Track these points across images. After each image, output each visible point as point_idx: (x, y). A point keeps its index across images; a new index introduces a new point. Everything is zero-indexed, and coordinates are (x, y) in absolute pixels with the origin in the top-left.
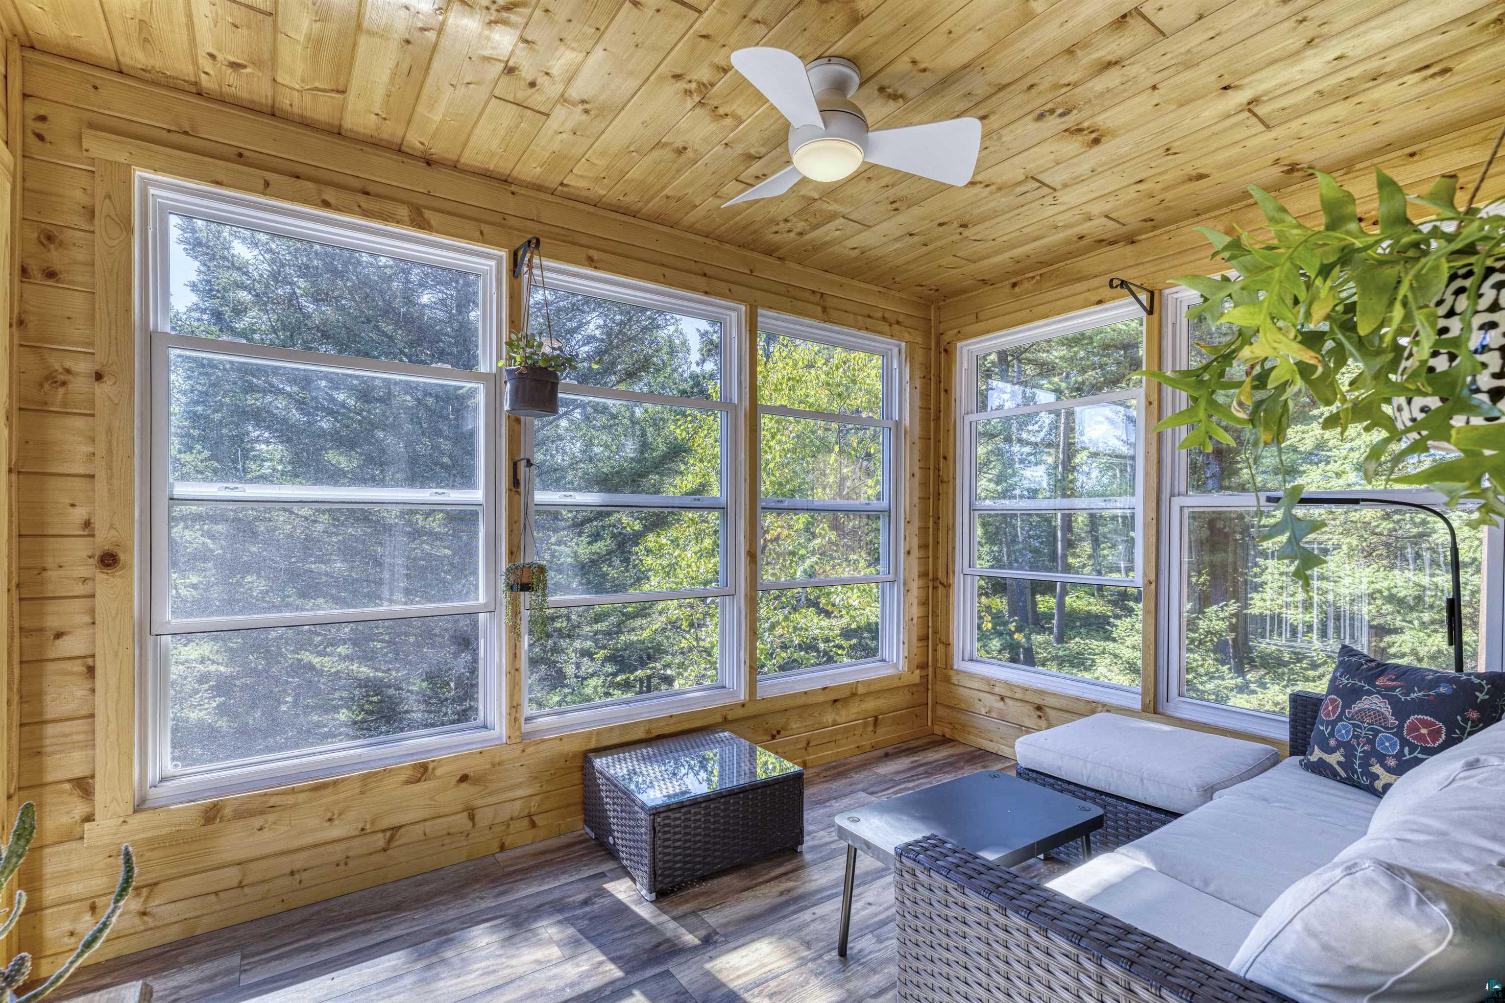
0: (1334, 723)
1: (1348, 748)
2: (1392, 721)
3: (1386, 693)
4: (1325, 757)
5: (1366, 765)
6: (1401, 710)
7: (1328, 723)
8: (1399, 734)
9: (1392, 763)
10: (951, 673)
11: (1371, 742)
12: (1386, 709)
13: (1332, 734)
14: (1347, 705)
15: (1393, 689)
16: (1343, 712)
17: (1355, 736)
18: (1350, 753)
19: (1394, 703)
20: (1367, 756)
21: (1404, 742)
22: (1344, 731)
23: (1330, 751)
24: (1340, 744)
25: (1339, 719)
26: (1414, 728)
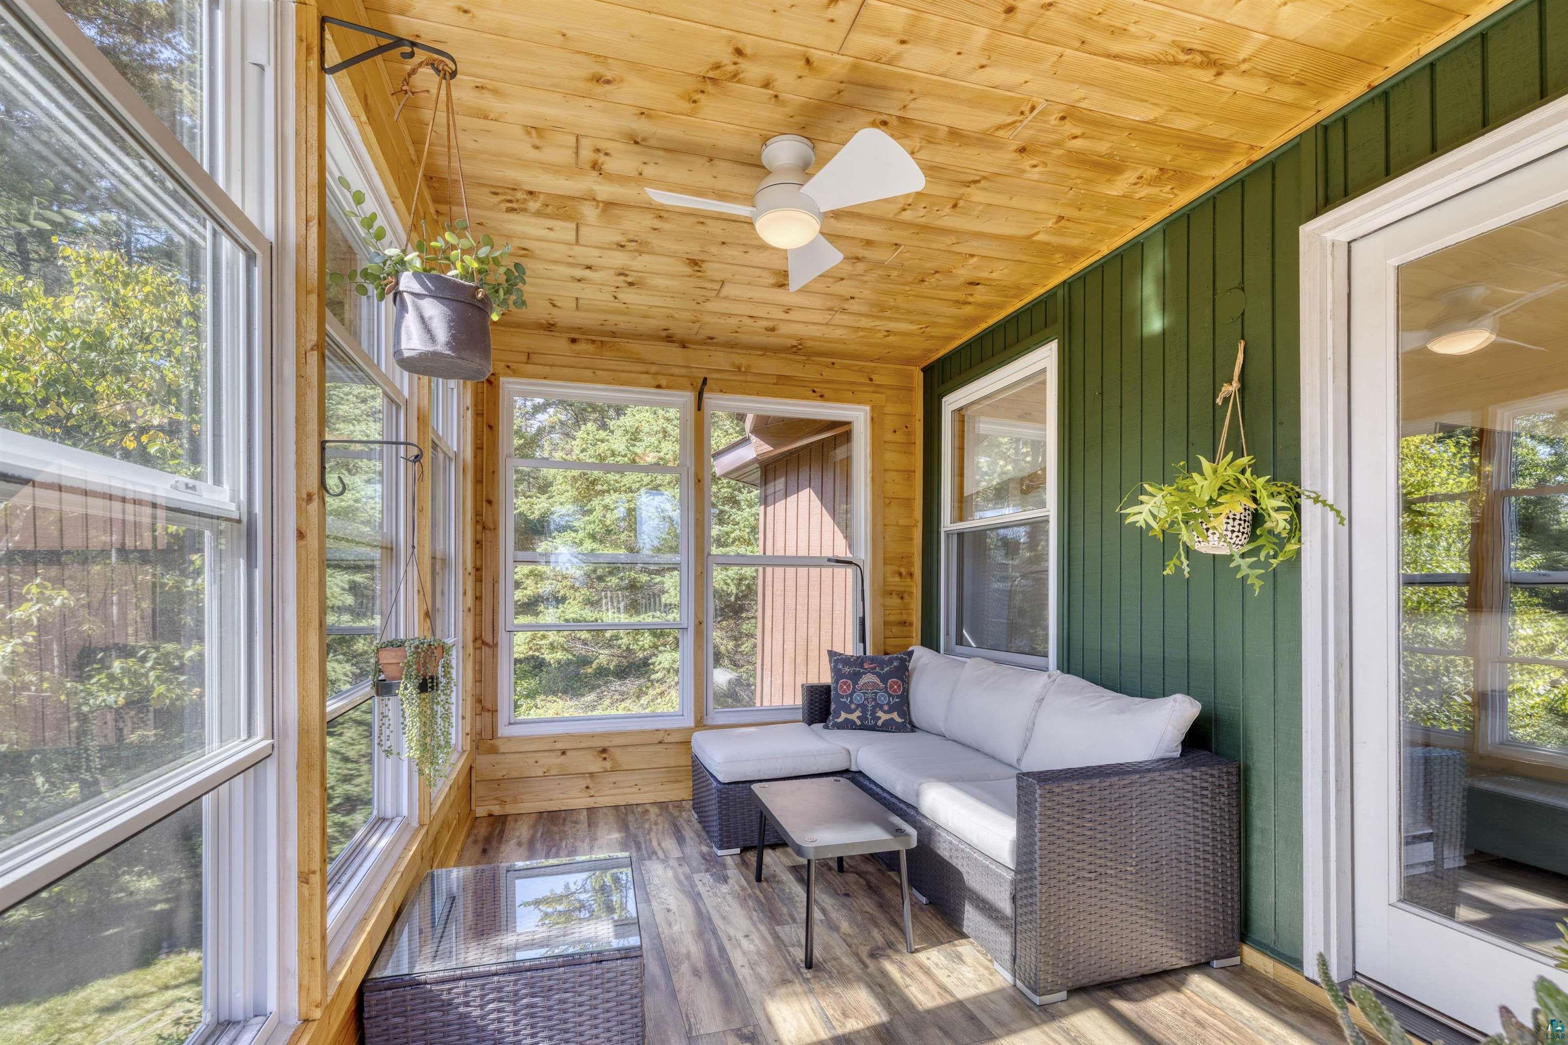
0: (851, 695)
1: (863, 707)
2: (882, 685)
3: (872, 671)
4: (850, 717)
5: (874, 712)
6: (884, 678)
7: (847, 696)
8: (886, 692)
9: (886, 708)
10: (497, 742)
11: (874, 700)
12: (876, 680)
13: (851, 702)
14: (855, 683)
15: (874, 668)
16: (854, 688)
17: (866, 699)
18: (864, 711)
19: (878, 675)
20: (874, 707)
21: (890, 695)
22: (858, 698)
23: (852, 712)
24: (858, 706)
25: (854, 692)
26: (892, 687)
